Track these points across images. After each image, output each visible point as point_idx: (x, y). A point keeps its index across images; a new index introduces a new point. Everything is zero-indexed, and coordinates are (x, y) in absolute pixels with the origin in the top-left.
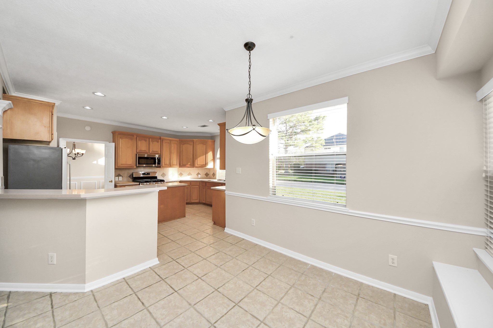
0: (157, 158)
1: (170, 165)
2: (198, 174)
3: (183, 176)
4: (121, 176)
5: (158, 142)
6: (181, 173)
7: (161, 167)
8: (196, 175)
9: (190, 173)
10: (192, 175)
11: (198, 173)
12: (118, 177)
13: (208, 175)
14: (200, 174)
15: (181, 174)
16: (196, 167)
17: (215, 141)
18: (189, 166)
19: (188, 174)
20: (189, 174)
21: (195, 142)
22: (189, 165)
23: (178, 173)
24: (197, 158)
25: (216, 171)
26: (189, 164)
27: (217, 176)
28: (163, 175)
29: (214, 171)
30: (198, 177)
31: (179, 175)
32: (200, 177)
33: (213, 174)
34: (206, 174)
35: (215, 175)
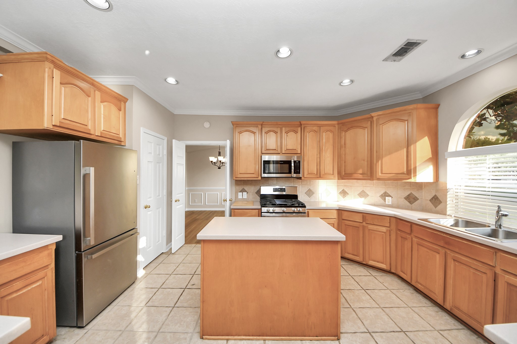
0: (295, 162)
1: (320, 176)
2: (385, 195)
3: (347, 197)
4: (246, 191)
5: (296, 132)
6: (343, 190)
7: (303, 178)
8: (380, 198)
9: (363, 191)
10: (368, 195)
12: (242, 193)
13: (416, 199)
14: (390, 196)
15: (344, 193)
16: (379, 179)
17: (437, 107)
18: (361, 176)
19: (360, 194)
20: (363, 194)
21: (375, 119)
22: (361, 174)
23: (338, 189)
24: (379, 158)
25: (445, 191)
26: (360, 171)
27: (448, 206)
28: (310, 193)
29: (437, 191)
30: (384, 202)
31: (340, 195)
32: (390, 203)
33: (432, 199)
34: (407, 198)
35: (440, 202)
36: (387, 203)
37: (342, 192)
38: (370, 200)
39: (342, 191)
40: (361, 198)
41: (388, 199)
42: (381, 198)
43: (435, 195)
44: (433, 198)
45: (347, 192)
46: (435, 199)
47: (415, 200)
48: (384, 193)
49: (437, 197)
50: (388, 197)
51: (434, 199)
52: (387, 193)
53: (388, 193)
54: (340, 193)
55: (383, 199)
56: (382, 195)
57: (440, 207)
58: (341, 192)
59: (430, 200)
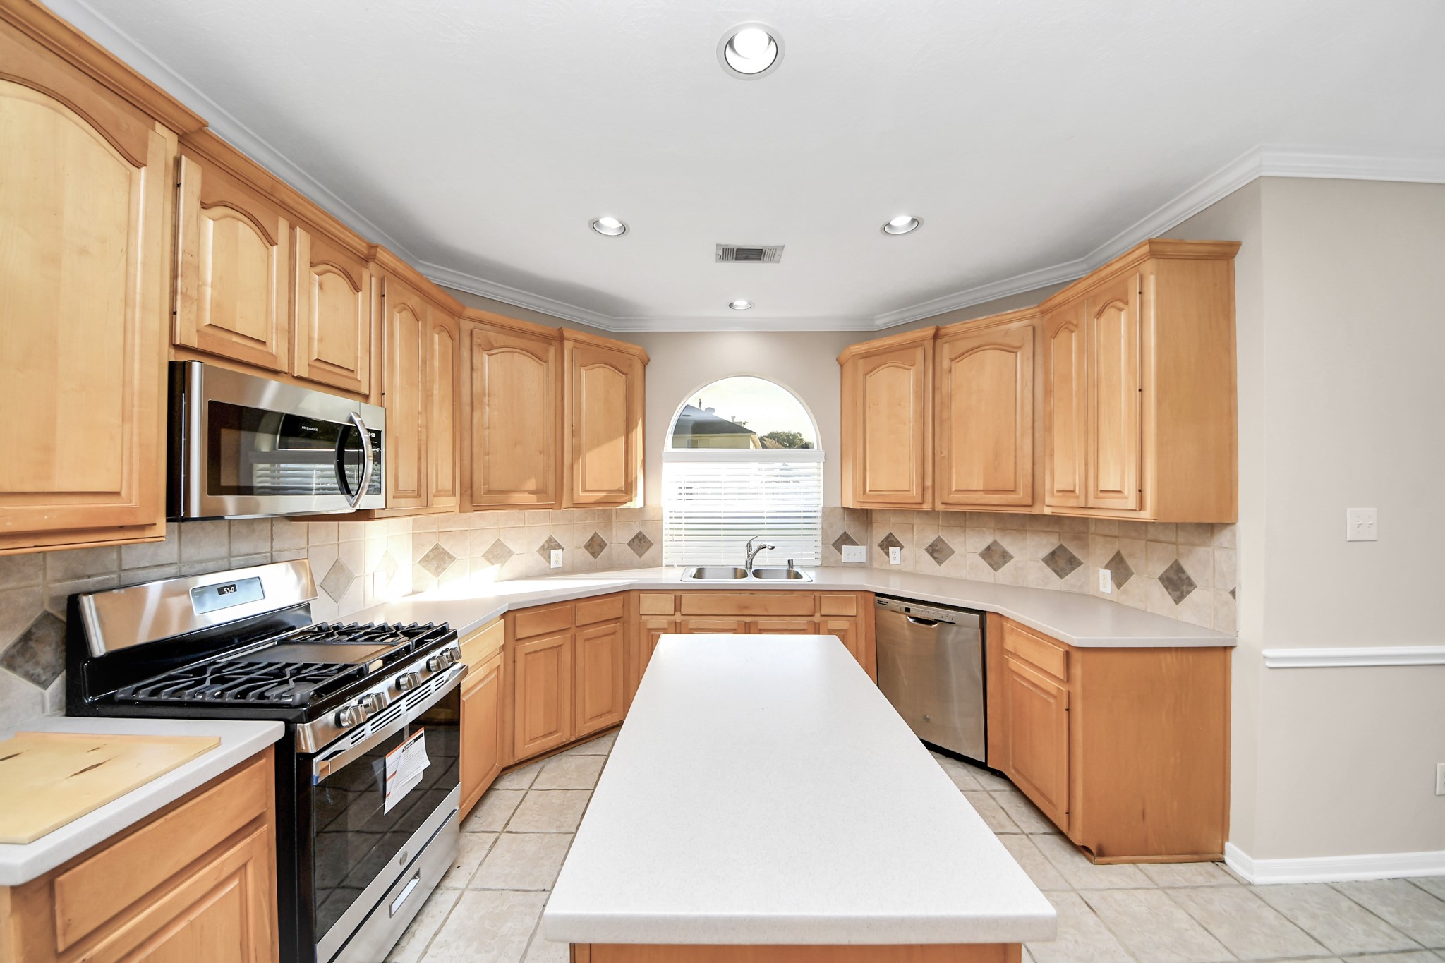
1: (426, 500)
2: (551, 544)
3: (450, 571)
5: (354, 287)
6: (437, 547)
7: (380, 512)
8: (538, 556)
9: (498, 544)
10: (510, 553)
11: (550, 540)
13: (602, 545)
14: (559, 547)
15: (438, 559)
16: (576, 505)
18: (532, 499)
19: (490, 552)
20: (498, 553)
23: (416, 547)
24: (579, 455)
27: (664, 550)
28: (338, 580)
29: (643, 524)
30: (548, 564)
31: (424, 567)
32: (560, 565)
33: (633, 540)
34: (589, 545)
35: (650, 544)
36: (553, 565)
37: (432, 555)
38: (517, 564)
39: (432, 551)
40: (493, 564)
41: (557, 555)
42: (542, 555)
43: (640, 533)
44: (636, 537)
45: (448, 553)
46: (640, 540)
47: (601, 547)
48: (547, 542)
49: (644, 535)
50: (555, 549)
51: (636, 541)
52: (553, 540)
53: (556, 541)
54: (426, 559)
55: (544, 558)
56: (544, 546)
57: (648, 554)
58: (427, 556)
59: (629, 544)
